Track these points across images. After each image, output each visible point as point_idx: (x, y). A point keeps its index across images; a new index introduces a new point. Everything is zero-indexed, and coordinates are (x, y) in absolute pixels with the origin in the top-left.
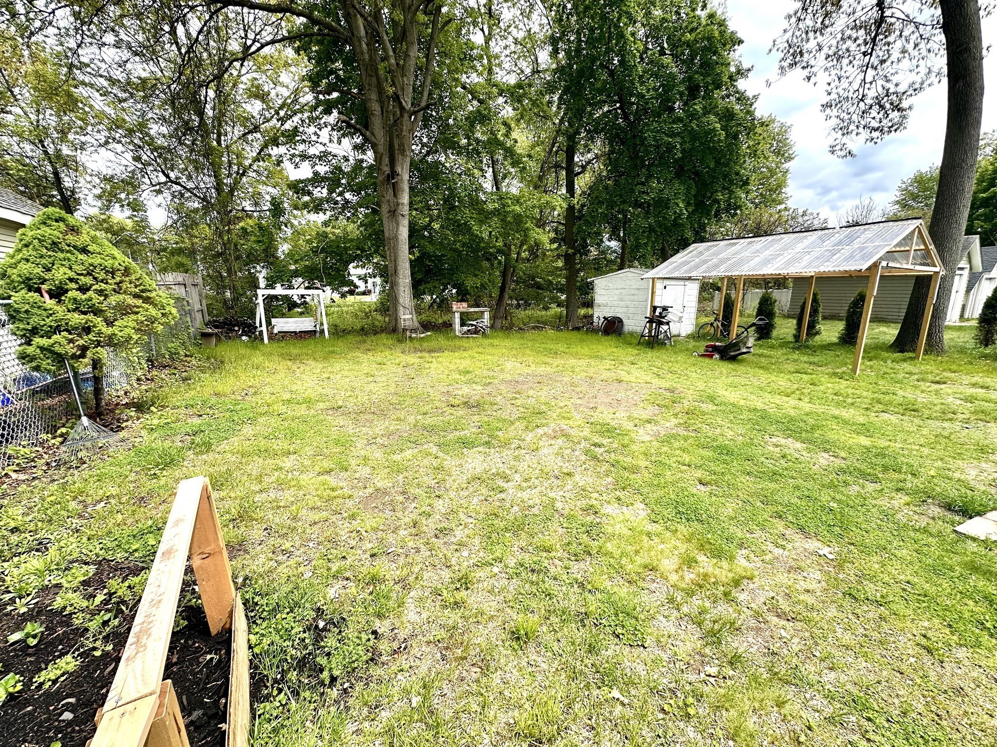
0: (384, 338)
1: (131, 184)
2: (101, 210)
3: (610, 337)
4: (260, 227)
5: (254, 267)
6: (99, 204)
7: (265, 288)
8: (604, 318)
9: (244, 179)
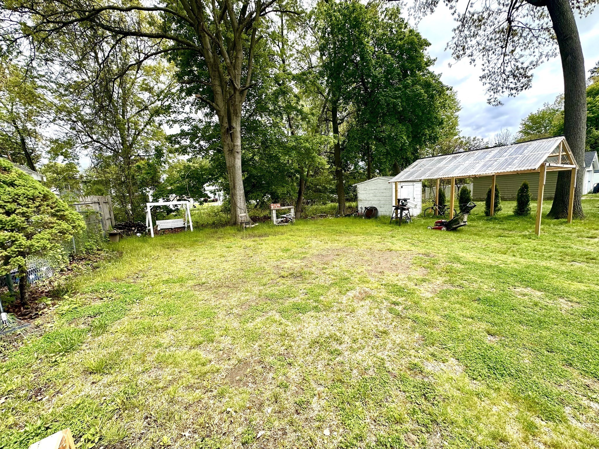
0: (229, 230)
1: (70, 144)
2: (50, 160)
3: (371, 220)
4: (149, 165)
5: (146, 189)
6: (49, 156)
7: (152, 202)
8: (365, 208)
9: (139, 138)
